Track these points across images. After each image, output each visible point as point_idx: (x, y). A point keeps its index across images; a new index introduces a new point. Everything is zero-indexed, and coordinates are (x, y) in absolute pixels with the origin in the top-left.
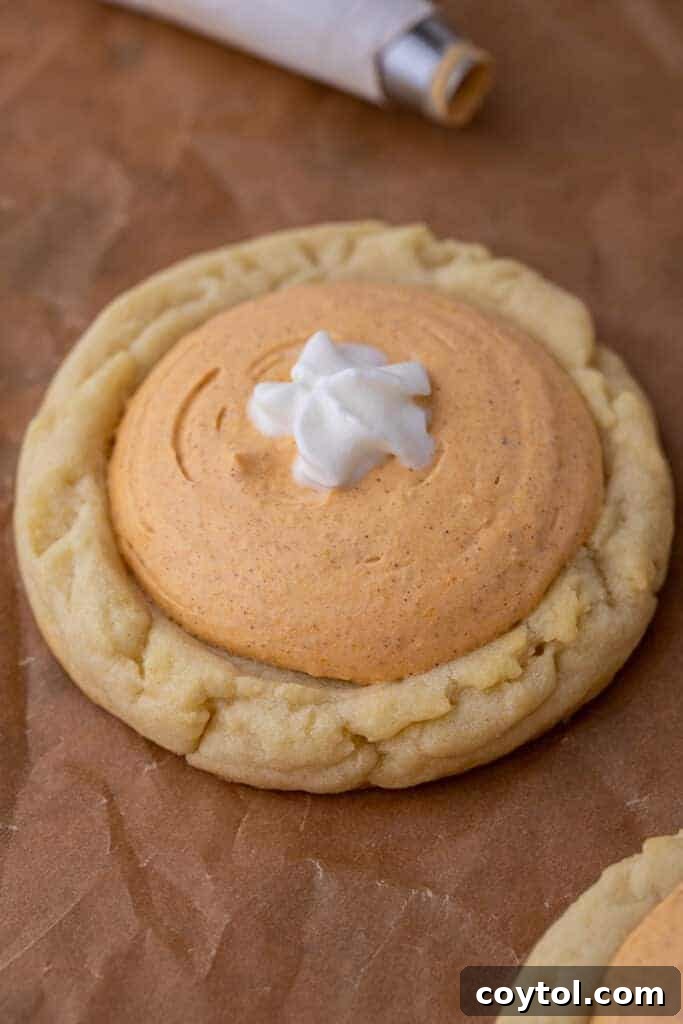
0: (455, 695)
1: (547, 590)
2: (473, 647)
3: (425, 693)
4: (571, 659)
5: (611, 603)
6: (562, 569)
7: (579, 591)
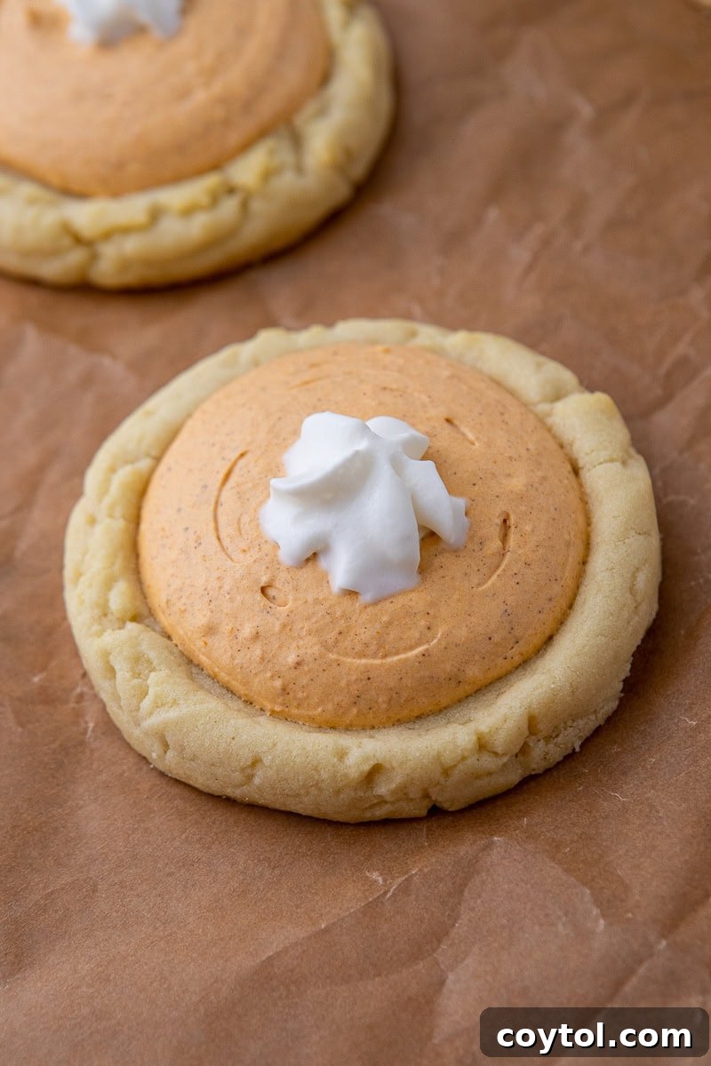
0: (156, 215)
1: (246, 146)
2: (178, 178)
3: (133, 208)
4: (257, 206)
5: (299, 169)
6: (263, 133)
7: (271, 153)
